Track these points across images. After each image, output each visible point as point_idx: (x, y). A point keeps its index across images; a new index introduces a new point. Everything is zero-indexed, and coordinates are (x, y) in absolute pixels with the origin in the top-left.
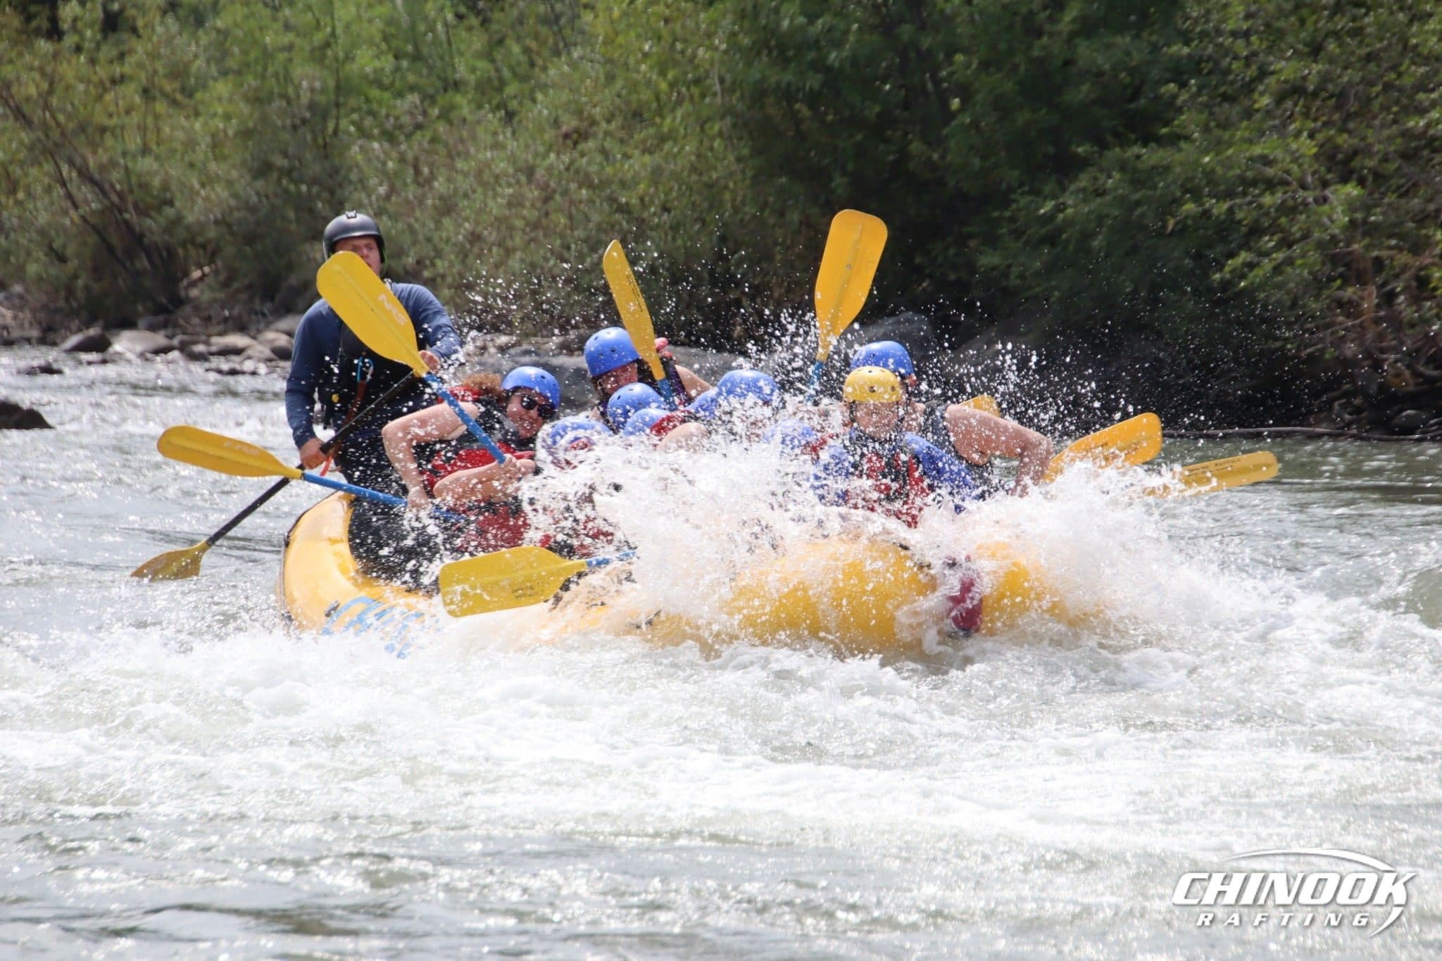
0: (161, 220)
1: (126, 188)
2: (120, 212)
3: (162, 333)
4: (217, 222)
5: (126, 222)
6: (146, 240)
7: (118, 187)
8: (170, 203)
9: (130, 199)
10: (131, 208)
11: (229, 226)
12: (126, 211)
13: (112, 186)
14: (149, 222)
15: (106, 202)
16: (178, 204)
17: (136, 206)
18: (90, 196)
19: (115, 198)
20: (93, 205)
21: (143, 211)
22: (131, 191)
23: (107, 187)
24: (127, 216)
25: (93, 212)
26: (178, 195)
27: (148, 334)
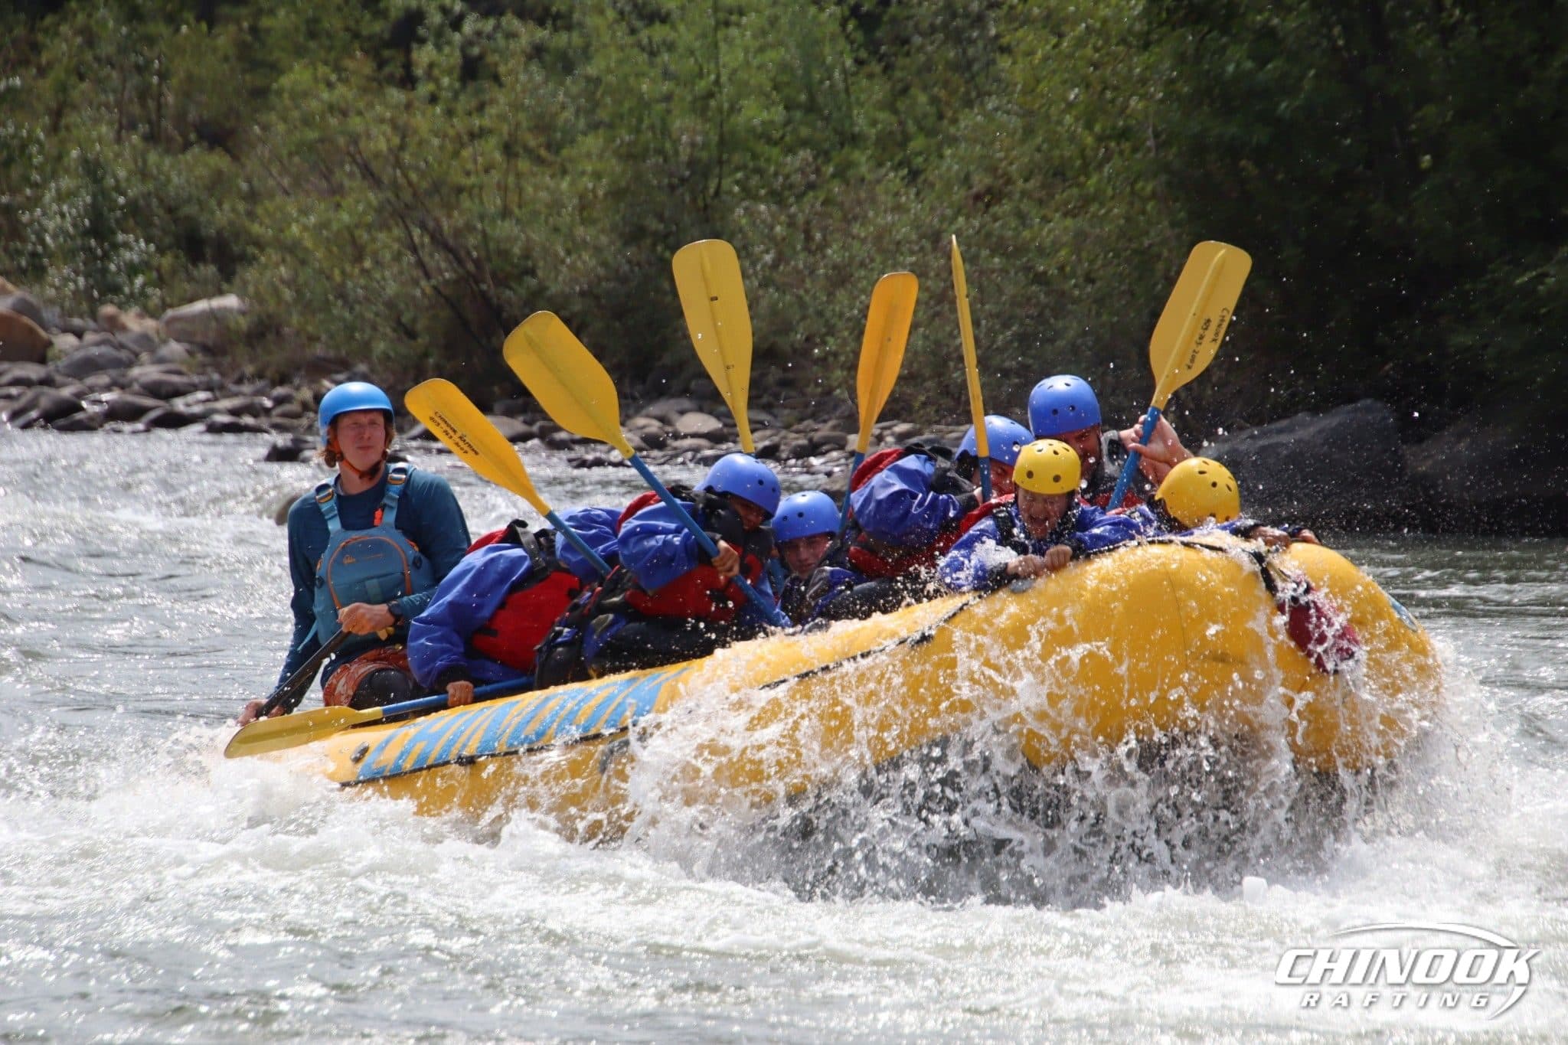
0: (522, 292)
1: (483, 254)
2: (477, 282)
3: (521, 418)
4: (583, 294)
5: (483, 294)
6: (505, 315)
7: (475, 254)
8: (532, 272)
9: (488, 267)
10: (488, 276)
11: (597, 298)
12: (484, 282)
13: (469, 253)
14: (508, 293)
15: (461, 271)
16: (540, 273)
17: (494, 275)
18: (443, 265)
19: (471, 267)
20: (447, 275)
21: (501, 281)
22: (489, 259)
23: (463, 254)
24: (484, 287)
25: (447, 282)
26: (541, 264)
27: (505, 419)
